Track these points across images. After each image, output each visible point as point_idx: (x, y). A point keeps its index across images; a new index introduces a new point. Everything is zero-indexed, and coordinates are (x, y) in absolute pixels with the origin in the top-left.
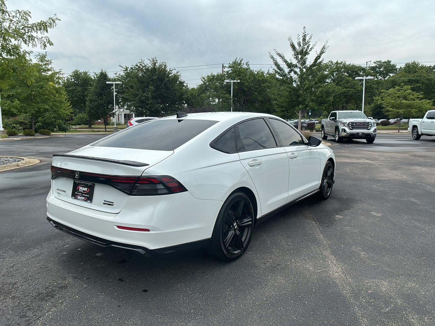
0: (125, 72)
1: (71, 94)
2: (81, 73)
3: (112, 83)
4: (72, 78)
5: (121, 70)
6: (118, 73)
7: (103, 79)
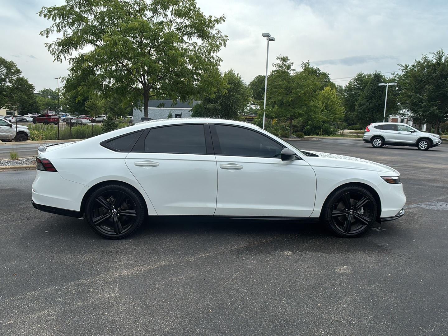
0: (405, 71)
1: (351, 98)
2: (365, 76)
3: (385, 84)
4: (355, 81)
5: (400, 69)
6: (396, 73)
7: (376, 81)
